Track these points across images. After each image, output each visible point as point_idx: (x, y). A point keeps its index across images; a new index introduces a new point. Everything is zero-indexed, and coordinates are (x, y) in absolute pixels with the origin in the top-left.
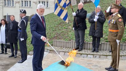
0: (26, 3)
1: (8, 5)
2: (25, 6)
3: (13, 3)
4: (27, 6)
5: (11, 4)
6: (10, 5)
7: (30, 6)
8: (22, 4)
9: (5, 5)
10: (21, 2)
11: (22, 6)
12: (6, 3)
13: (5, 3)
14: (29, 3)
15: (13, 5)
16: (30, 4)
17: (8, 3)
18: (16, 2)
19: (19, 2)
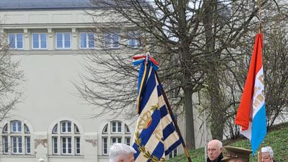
0: (67, 143)
1: (15, 151)
2: (64, 151)
3: (29, 145)
4: (70, 151)
5: (23, 147)
6: (20, 151)
7: (78, 151)
8: (56, 145)
9: (7, 151)
10: (51, 142)
11: (56, 151)
12: (9, 145)
13: (6, 144)
14: (73, 142)
15: (29, 151)
16: (78, 145)
17: (15, 145)
18: (36, 140)
19: (45, 141)
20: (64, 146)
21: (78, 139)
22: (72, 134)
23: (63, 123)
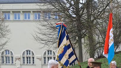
1: (7, 63)
2: (28, 63)
3: (13, 60)
4: (30, 63)
5: (10, 61)
6: (9, 63)
7: (34, 63)
8: (24, 60)
9: (3, 63)
10: (22, 59)
11: (24, 63)
12: (4, 60)
14: (31, 59)
15: (13, 63)
16: (33, 60)
17: (7, 60)
18: (15, 58)
19: (20, 58)
20: (28, 60)
21: (33, 58)
22: (31, 56)
23: (27, 51)
